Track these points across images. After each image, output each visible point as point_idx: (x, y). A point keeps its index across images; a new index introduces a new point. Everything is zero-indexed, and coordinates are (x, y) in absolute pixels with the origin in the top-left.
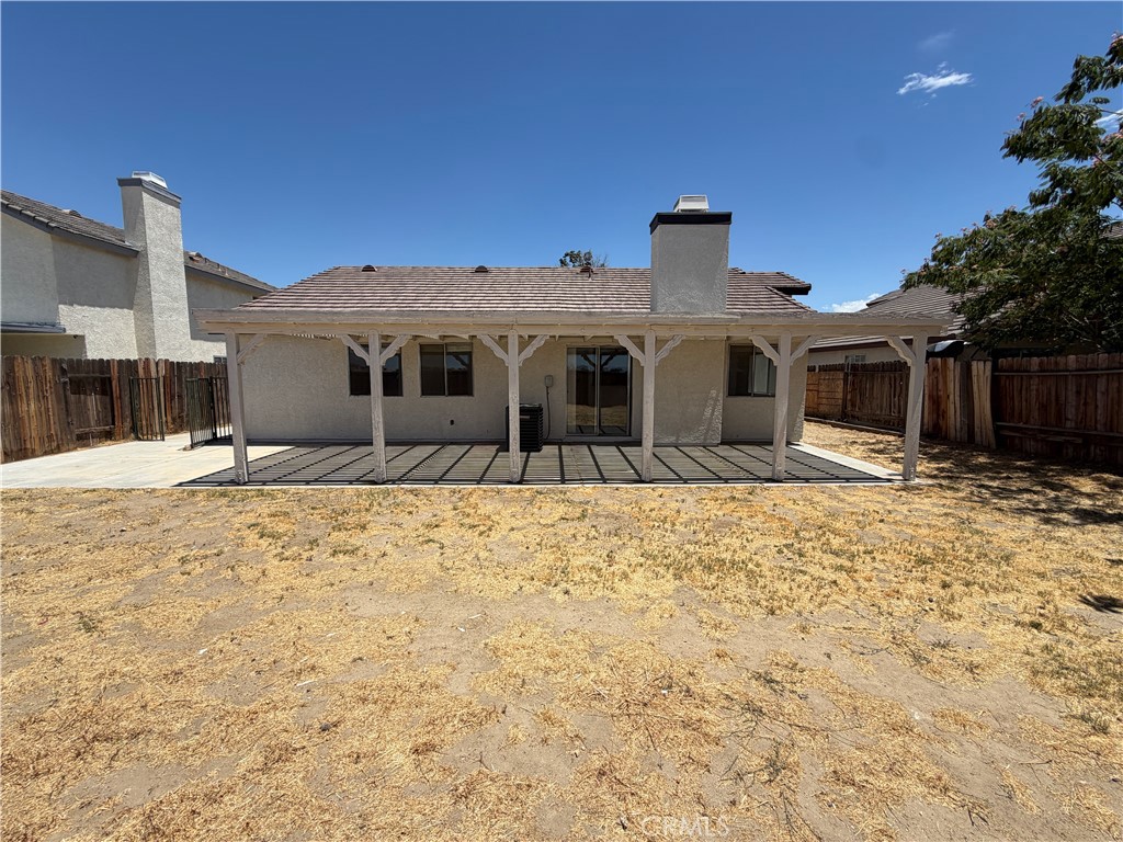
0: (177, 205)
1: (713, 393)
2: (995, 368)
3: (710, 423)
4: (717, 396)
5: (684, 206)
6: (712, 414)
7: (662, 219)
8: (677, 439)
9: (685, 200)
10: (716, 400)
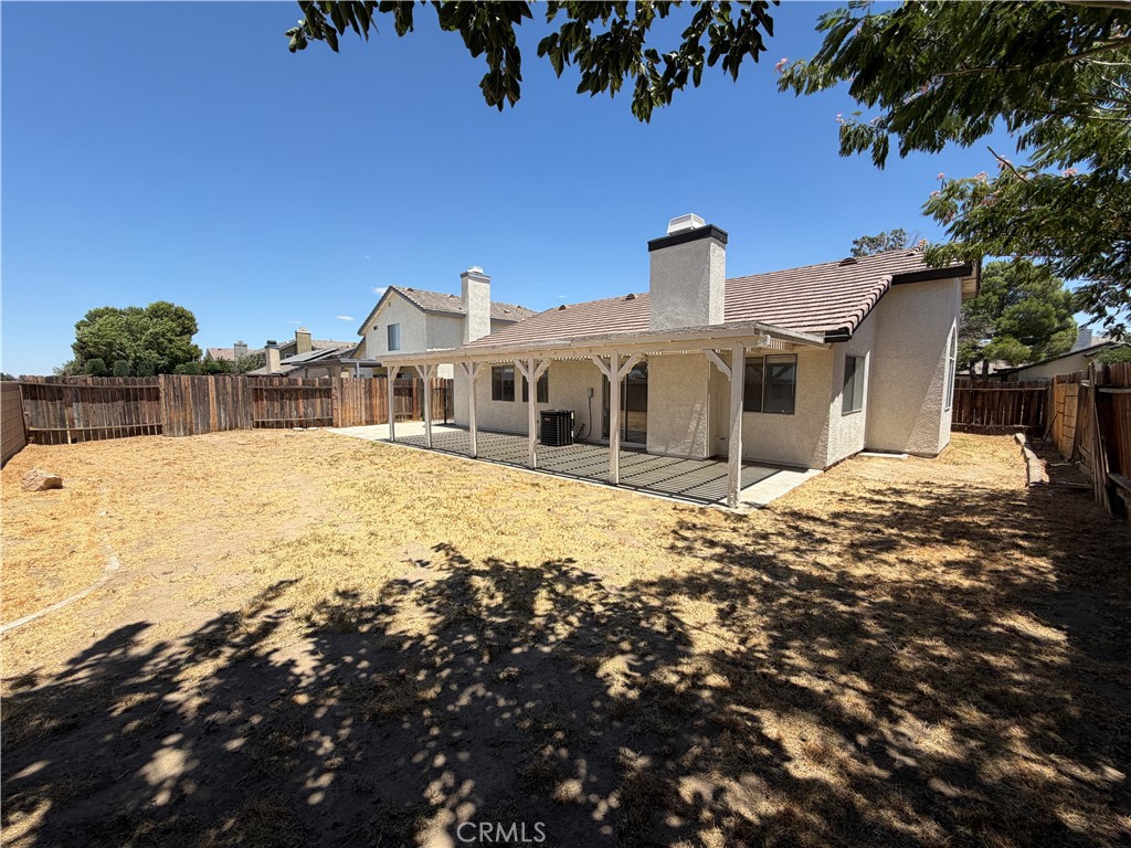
0: (488, 282)
1: (698, 407)
3: (694, 438)
4: (702, 410)
5: (673, 229)
6: (697, 427)
7: (654, 245)
8: (666, 450)
9: (674, 223)
10: (700, 414)
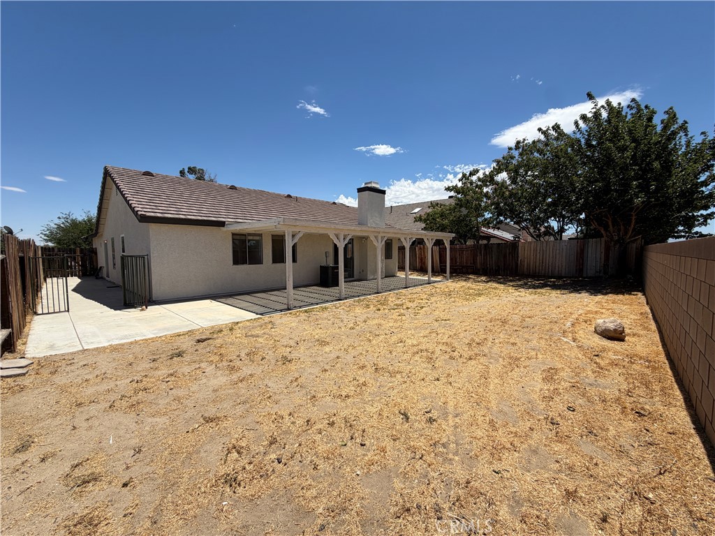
2: (439, 248)
7: (369, 189)
